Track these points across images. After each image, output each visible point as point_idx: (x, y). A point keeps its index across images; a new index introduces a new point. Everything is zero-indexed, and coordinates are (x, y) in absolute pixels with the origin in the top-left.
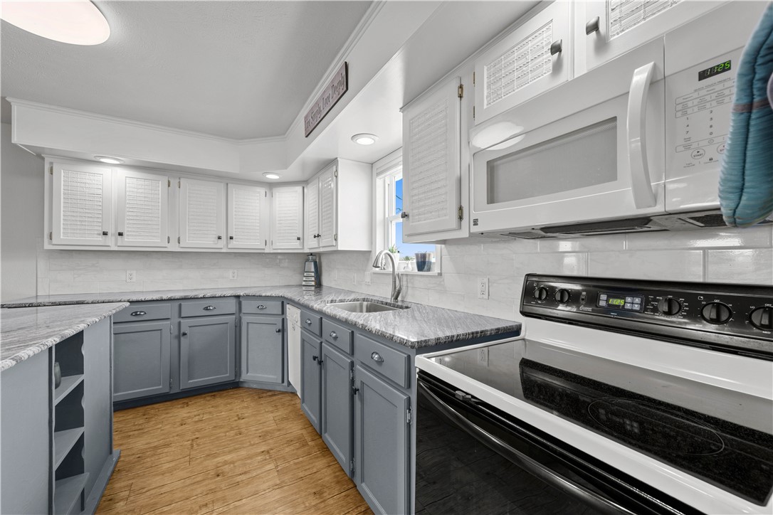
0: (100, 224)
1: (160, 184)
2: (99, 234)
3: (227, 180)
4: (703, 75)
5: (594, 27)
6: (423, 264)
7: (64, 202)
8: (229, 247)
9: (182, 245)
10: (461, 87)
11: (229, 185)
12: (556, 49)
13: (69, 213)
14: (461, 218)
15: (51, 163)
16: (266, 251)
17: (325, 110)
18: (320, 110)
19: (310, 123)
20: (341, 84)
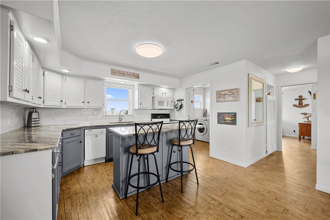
4: (171, 101)
10: (151, 89)
12: (163, 93)
14: (151, 106)
17: (128, 76)
18: (125, 74)
19: (117, 72)
20: (137, 77)
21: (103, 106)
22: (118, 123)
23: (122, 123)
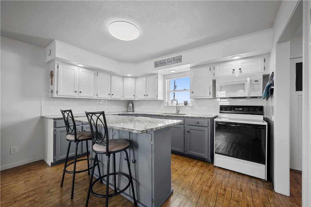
0: (73, 88)
1: (92, 74)
2: (73, 92)
3: (111, 74)
4: (255, 81)
5: (240, 69)
6: (186, 104)
7: (62, 79)
8: (112, 98)
9: (98, 96)
10: (210, 68)
11: (112, 76)
12: (234, 70)
13: (64, 84)
14: (210, 94)
15: (58, 64)
16: (121, 99)
17: (169, 64)
18: (165, 63)
19: (159, 64)
20: (179, 60)
21: (156, 98)
22: (175, 114)
23: (179, 114)
